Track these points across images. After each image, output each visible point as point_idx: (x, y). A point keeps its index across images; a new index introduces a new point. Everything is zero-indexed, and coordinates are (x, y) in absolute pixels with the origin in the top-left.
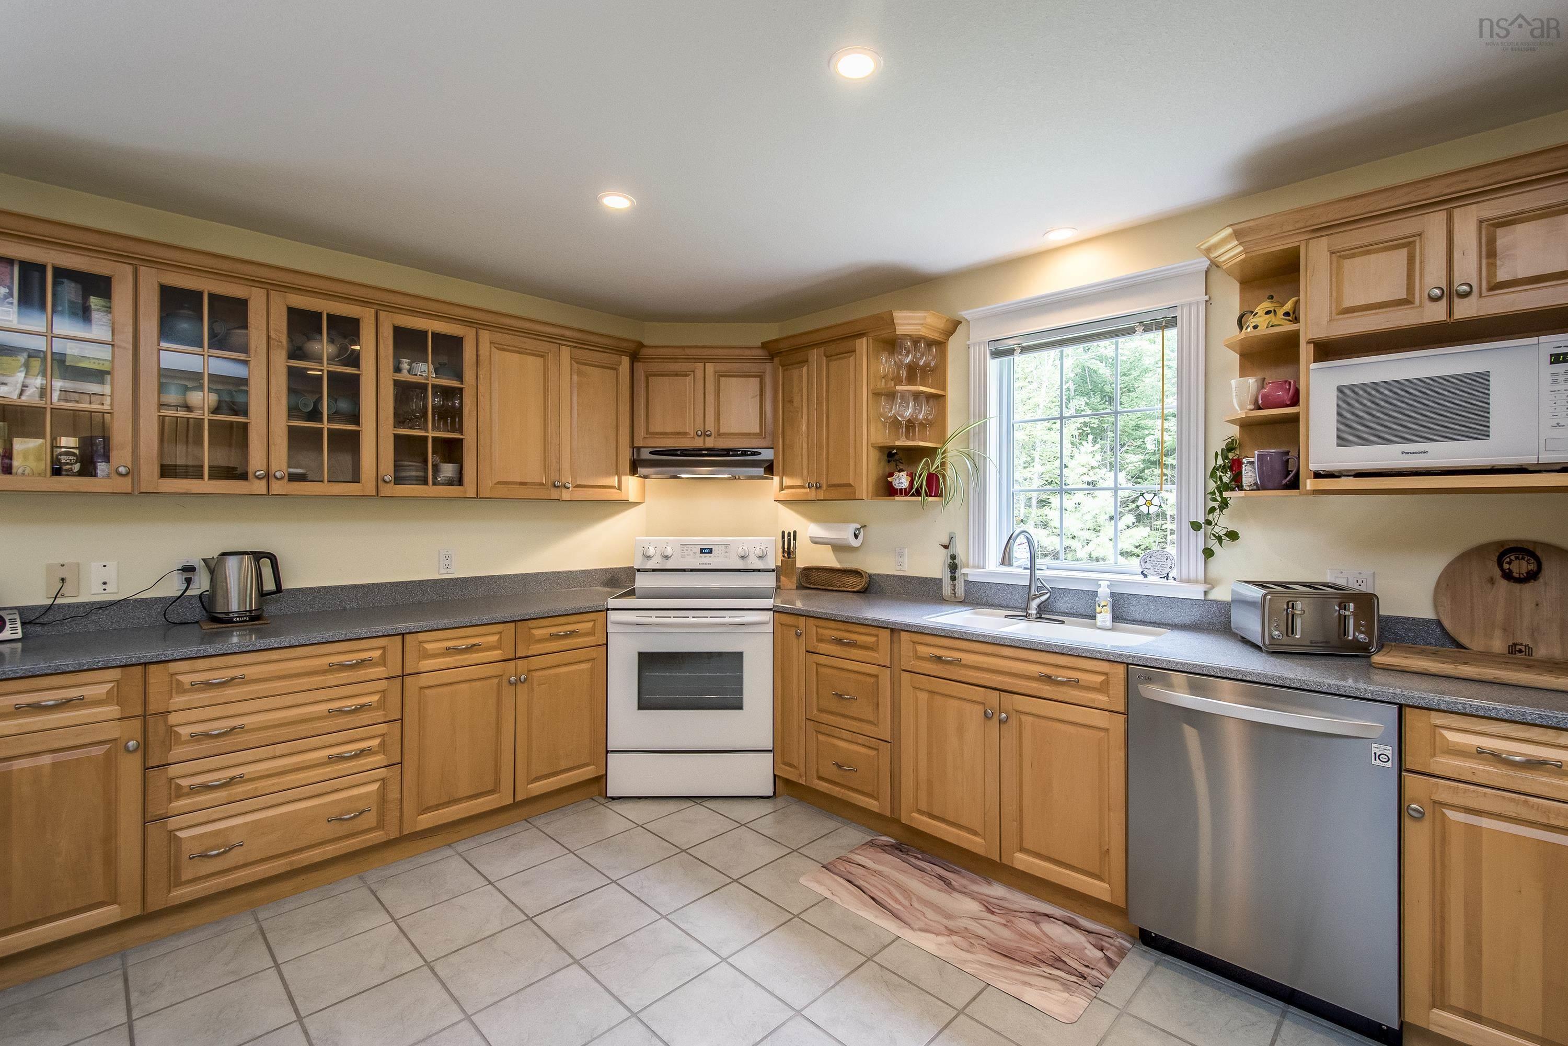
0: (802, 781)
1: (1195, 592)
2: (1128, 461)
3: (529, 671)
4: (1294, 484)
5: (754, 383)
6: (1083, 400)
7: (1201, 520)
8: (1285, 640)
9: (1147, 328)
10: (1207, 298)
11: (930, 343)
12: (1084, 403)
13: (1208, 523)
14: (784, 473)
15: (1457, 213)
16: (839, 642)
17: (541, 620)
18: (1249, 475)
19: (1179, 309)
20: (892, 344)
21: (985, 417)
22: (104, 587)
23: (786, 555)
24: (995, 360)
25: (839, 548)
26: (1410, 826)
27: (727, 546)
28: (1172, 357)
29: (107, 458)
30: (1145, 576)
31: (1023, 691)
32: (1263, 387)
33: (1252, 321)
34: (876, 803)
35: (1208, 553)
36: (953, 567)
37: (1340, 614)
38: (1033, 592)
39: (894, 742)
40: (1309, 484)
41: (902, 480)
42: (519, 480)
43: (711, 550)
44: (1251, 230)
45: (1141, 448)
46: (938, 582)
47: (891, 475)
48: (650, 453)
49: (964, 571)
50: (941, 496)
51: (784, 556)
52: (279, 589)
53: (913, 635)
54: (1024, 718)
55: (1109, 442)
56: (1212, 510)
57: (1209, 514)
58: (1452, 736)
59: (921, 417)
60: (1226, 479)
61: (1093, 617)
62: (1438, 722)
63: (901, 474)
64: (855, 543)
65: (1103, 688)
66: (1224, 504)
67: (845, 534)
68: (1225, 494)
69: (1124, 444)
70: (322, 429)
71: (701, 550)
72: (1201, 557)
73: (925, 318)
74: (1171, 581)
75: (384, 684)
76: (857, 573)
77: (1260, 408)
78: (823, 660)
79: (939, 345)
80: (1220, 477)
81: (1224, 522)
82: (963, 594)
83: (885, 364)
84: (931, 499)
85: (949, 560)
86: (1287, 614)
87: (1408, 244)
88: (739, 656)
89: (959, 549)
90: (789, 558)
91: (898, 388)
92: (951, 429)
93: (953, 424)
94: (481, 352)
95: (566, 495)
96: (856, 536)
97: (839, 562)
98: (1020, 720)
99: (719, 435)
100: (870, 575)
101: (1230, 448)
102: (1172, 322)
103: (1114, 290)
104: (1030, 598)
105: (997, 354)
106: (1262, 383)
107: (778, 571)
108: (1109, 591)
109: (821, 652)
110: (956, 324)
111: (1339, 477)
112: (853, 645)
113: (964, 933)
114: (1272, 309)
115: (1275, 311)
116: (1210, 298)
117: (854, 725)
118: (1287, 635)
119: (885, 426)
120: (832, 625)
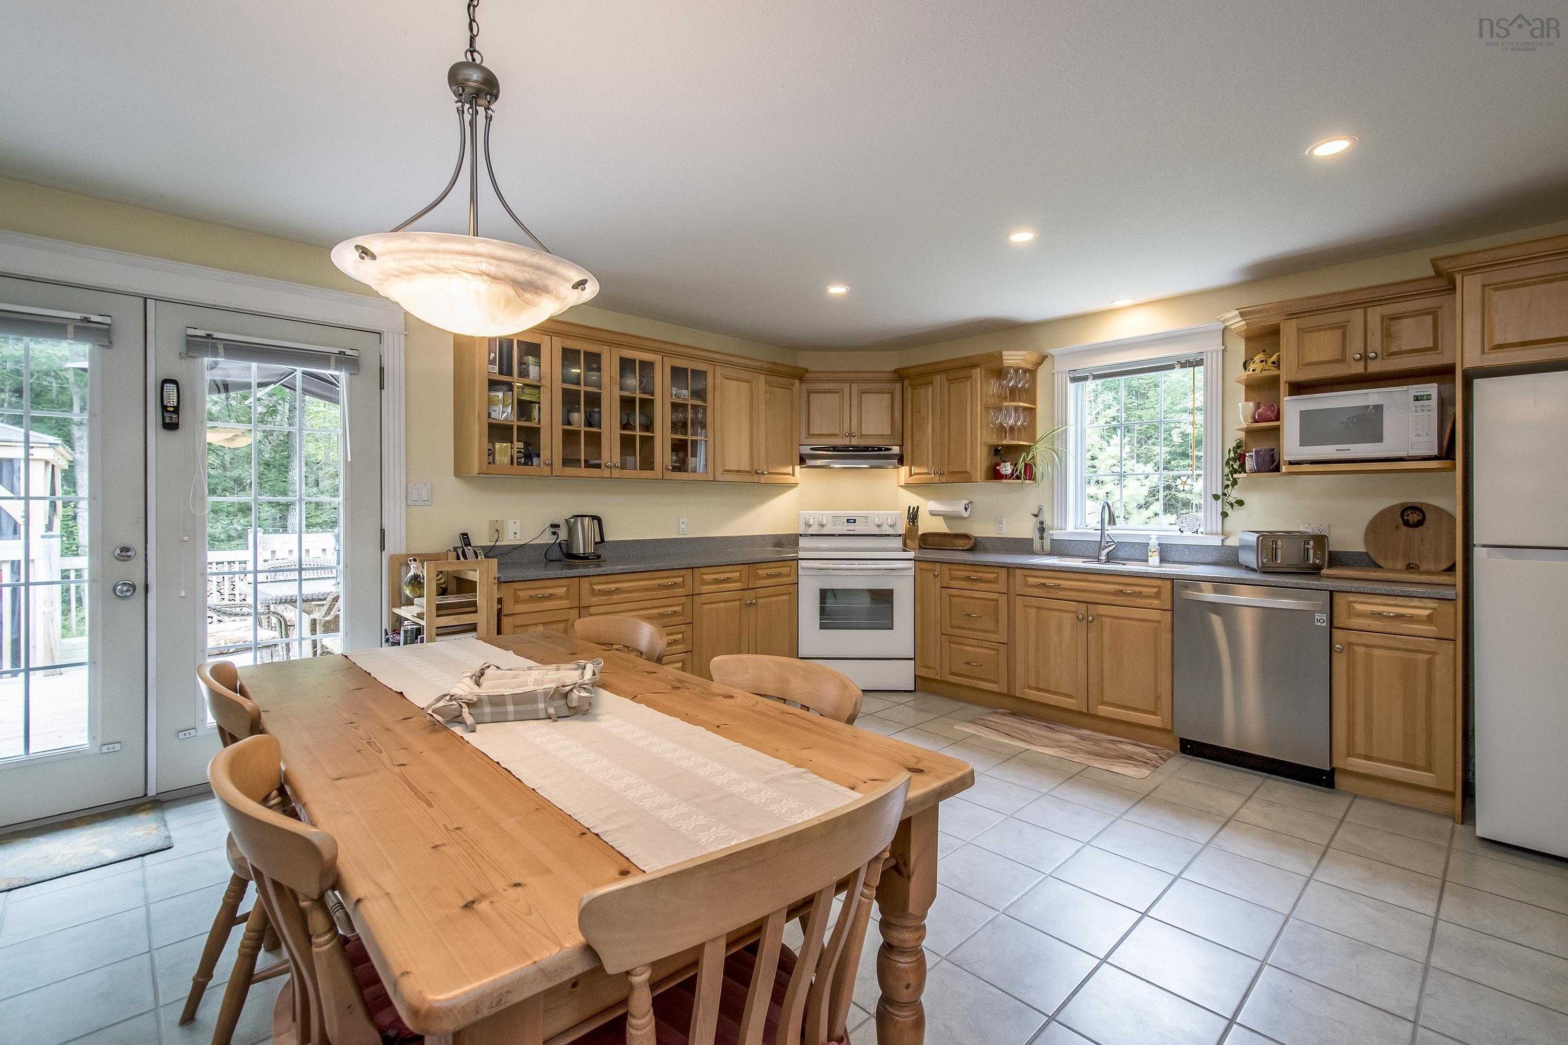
0: (938, 677)
1: (1216, 541)
2: (1155, 453)
3: (756, 598)
4: (1277, 469)
5: (887, 397)
6: (1111, 395)
7: (1220, 493)
8: (1271, 564)
9: (1183, 366)
10: (1223, 347)
11: (1026, 371)
12: (1111, 398)
13: (1224, 494)
14: (912, 464)
15: (1369, 310)
16: (968, 579)
17: (761, 564)
18: (1250, 464)
19: (1205, 354)
20: (1000, 373)
21: (1066, 424)
22: (515, 536)
23: (911, 524)
24: (1073, 384)
25: (948, 517)
26: (1336, 656)
27: (866, 517)
28: (1200, 384)
29: (538, 456)
30: (1182, 532)
31: (1103, 602)
32: (1259, 408)
33: (1252, 367)
34: (997, 686)
35: (1224, 515)
36: (1042, 530)
37: (1304, 548)
38: (1103, 545)
39: (1010, 644)
40: (1284, 469)
41: (1007, 469)
42: (736, 469)
43: (855, 520)
44: (1250, 313)
45: (1168, 440)
46: (1031, 541)
47: (999, 465)
48: (811, 449)
49: (1051, 532)
50: (1034, 479)
51: (909, 525)
52: (602, 540)
53: (1024, 571)
54: (1104, 619)
55: (1136, 435)
56: (1227, 486)
57: (1225, 488)
58: (1359, 607)
59: (1019, 424)
60: (1236, 466)
61: (1147, 561)
62: (1351, 599)
63: (1007, 464)
64: (966, 514)
65: (1157, 595)
66: (1235, 482)
67: (958, 508)
68: (1235, 476)
69: (1151, 436)
70: (635, 436)
71: (848, 520)
72: (1220, 517)
73: (1024, 355)
74: (1200, 535)
75: (683, 599)
76: (966, 536)
77: (1257, 422)
78: (954, 592)
79: (1032, 372)
80: (1232, 465)
81: (1234, 494)
82: (1049, 549)
83: (993, 387)
84: (1027, 481)
85: (1039, 525)
86: (1272, 548)
87: (1343, 327)
88: (891, 592)
89: (1046, 517)
90: (914, 526)
91: (1005, 404)
92: (1039, 434)
93: (1041, 429)
94: (716, 382)
95: (763, 479)
96: (966, 509)
97: (950, 529)
98: (1102, 621)
99: (861, 436)
100: (976, 538)
101: (1239, 446)
102: (1200, 363)
103: (1161, 339)
104: (1101, 549)
105: (1074, 380)
106: (1258, 406)
107: (905, 538)
108: (1157, 542)
109: (953, 587)
110: (1044, 358)
111: (1302, 464)
112: (979, 580)
113: (1069, 747)
114: (1264, 359)
115: (1266, 361)
116: (1225, 348)
117: (980, 635)
118: (1272, 561)
119: (993, 431)
120: (962, 567)
